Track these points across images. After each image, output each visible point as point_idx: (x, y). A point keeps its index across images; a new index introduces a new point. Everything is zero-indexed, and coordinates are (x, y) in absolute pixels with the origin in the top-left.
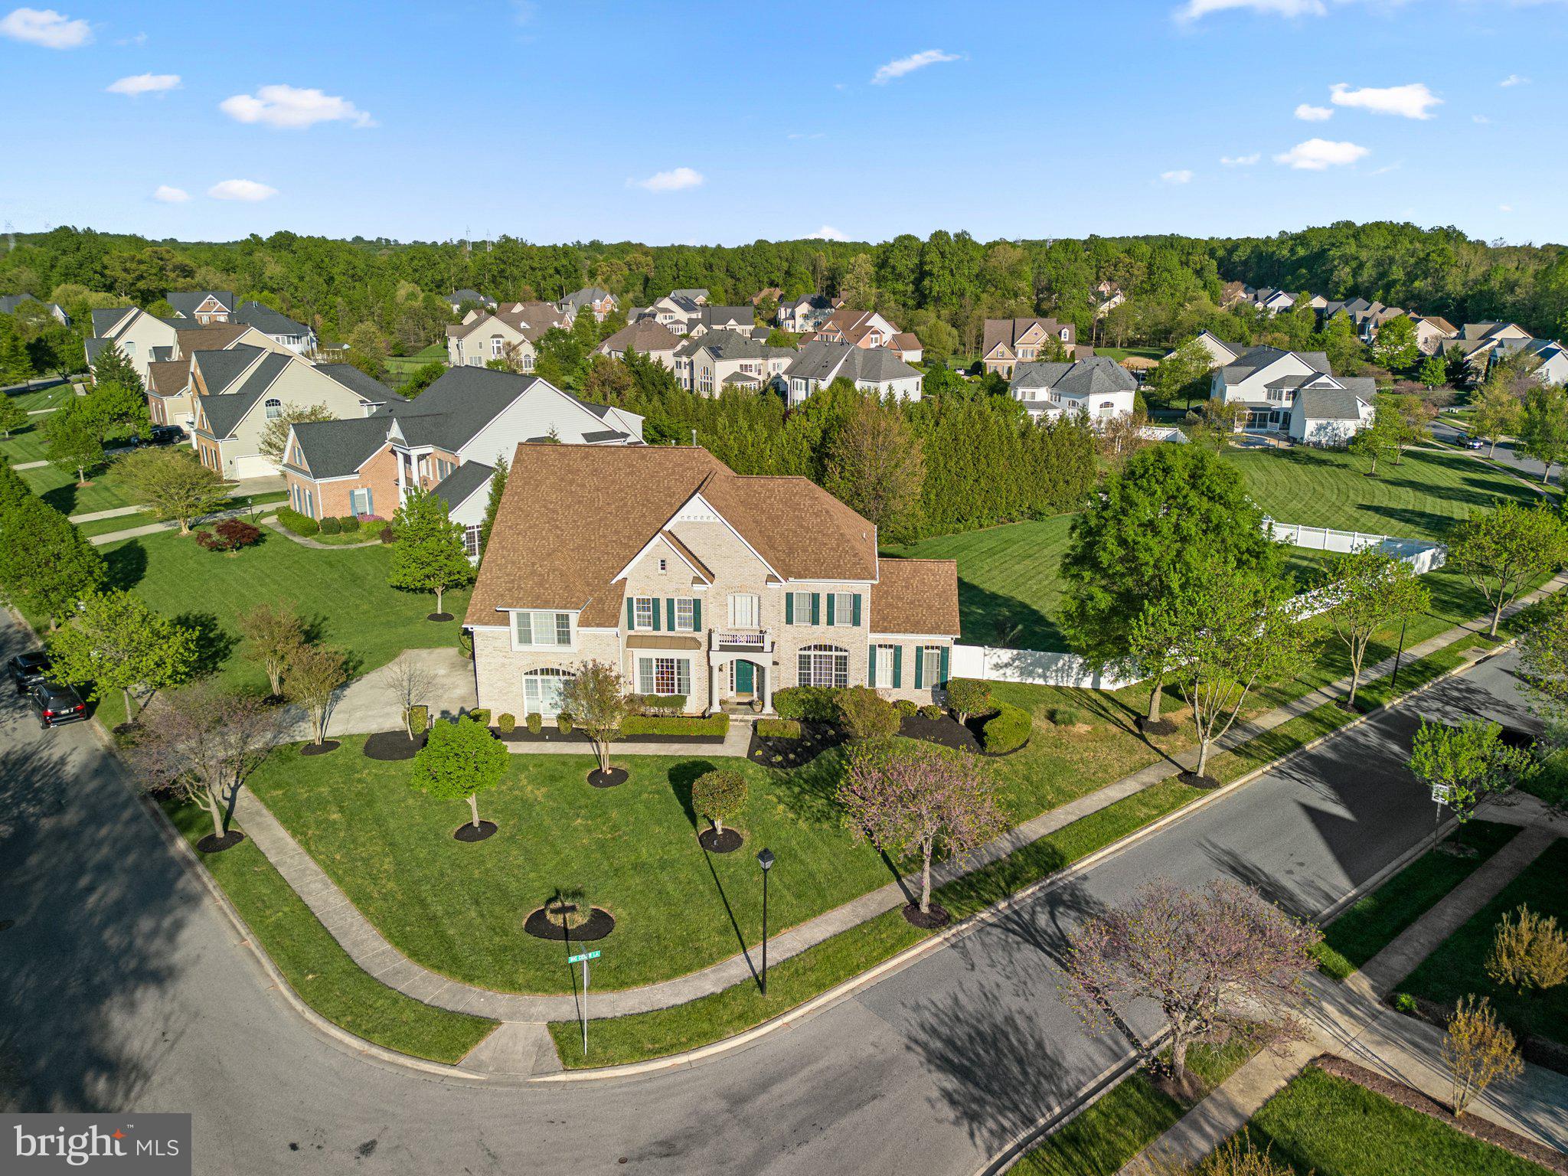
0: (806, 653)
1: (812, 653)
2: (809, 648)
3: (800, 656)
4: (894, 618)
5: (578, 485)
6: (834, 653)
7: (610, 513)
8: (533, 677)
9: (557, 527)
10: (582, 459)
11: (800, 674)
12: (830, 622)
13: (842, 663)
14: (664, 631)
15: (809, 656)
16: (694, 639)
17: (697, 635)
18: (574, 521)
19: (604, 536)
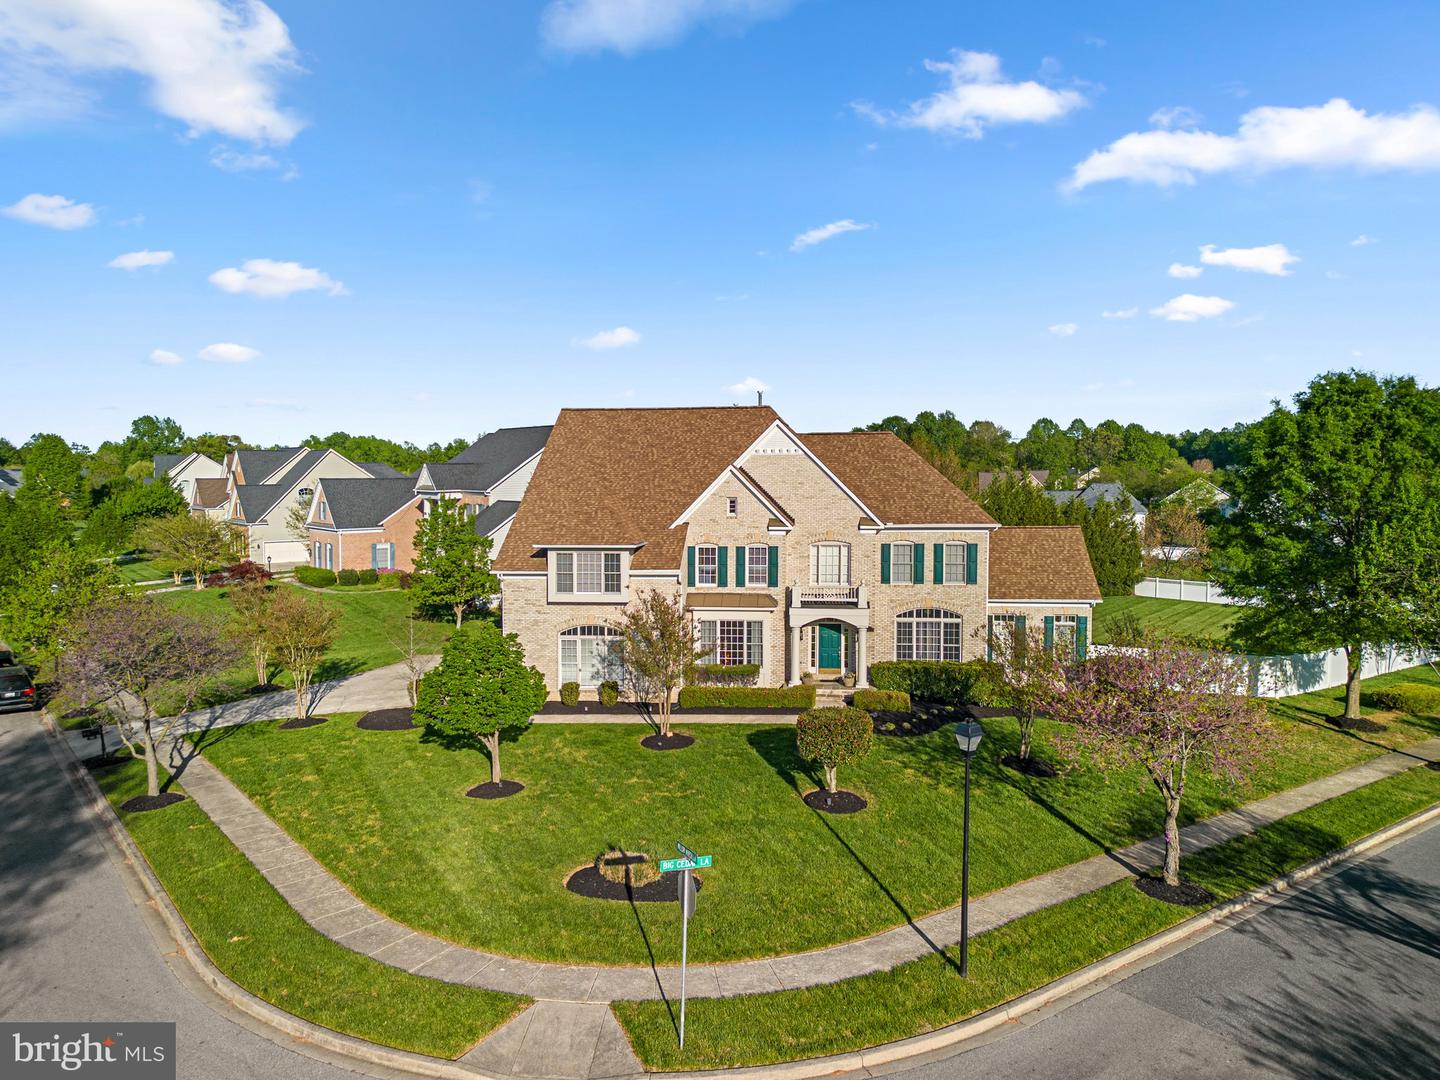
0: (907, 620)
1: (914, 620)
2: (911, 614)
3: (899, 624)
4: (1015, 584)
5: (629, 442)
6: (943, 620)
7: (668, 466)
8: (571, 637)
9: (605, 479)
10: (634, 420)
11: (899, 647)
12: (938, 579)
13: (953, 632)
14: (732, 587)
15: (910, 624)
16: (769, 596)
17: (772, 591)
18: (625, 473)
19: (660, 486)
